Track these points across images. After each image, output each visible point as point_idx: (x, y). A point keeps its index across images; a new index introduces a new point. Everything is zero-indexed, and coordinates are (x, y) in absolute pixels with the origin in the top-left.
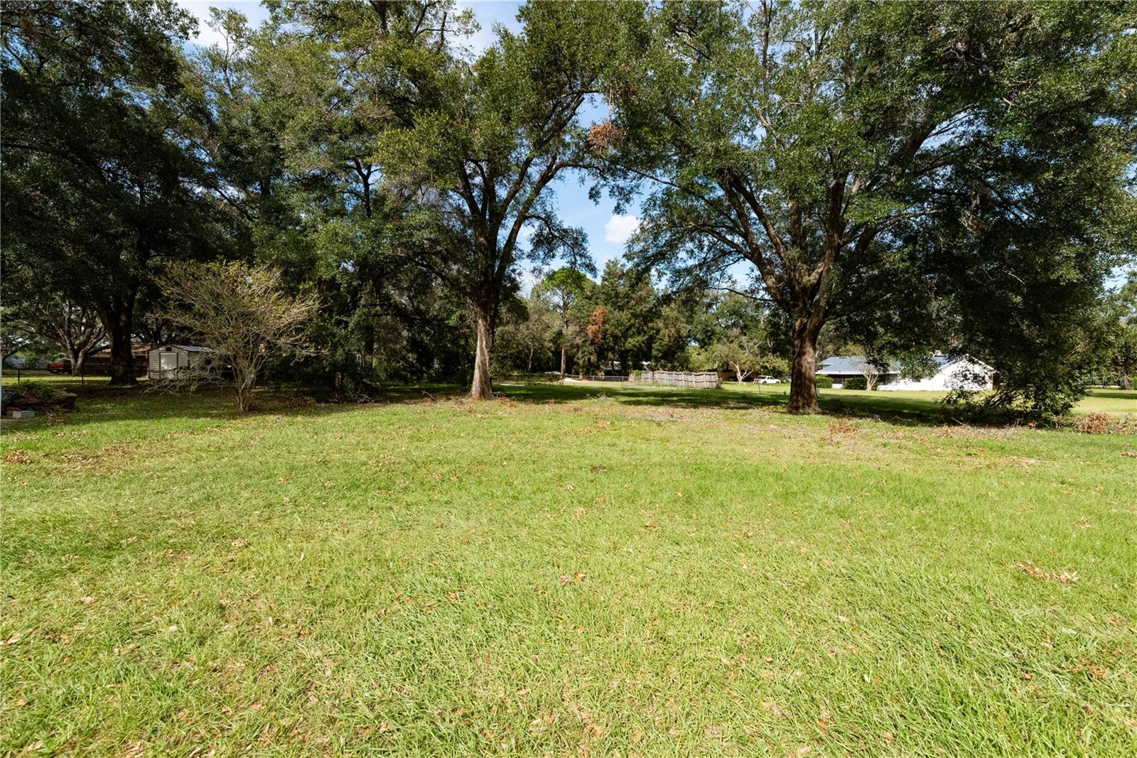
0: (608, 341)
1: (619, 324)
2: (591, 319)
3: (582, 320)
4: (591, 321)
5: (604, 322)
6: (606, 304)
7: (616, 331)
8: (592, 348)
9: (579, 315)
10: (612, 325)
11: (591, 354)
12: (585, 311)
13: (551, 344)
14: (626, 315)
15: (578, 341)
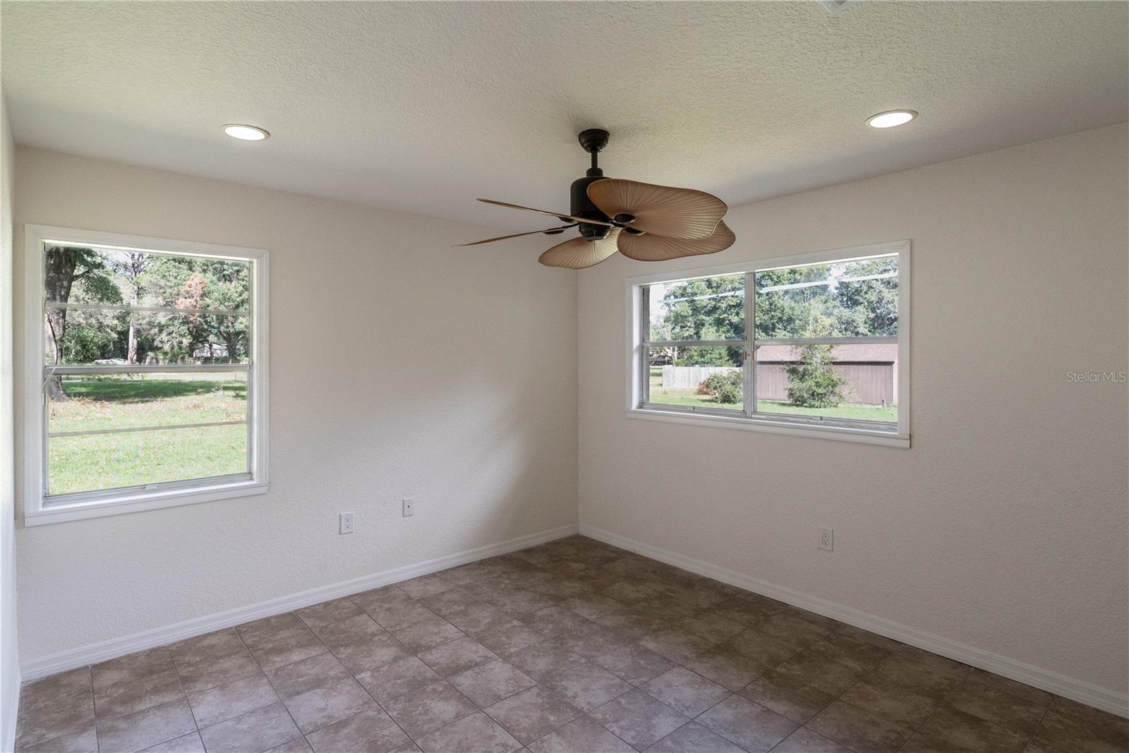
0: (209, 319)
1: (225, 298)
2: (183, 289)
3: (169, 291)
4: (182, 291)
5: (203, 295)
6: (204, 271)
7: (222, 308)
8: (184, 329)
9: (162, 282)
10: (216, 300)
11: (183, 336)
12: (172, 279)
13: (116, 322)
14: (236, 287)
15: (162, 318)
